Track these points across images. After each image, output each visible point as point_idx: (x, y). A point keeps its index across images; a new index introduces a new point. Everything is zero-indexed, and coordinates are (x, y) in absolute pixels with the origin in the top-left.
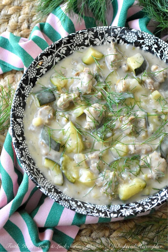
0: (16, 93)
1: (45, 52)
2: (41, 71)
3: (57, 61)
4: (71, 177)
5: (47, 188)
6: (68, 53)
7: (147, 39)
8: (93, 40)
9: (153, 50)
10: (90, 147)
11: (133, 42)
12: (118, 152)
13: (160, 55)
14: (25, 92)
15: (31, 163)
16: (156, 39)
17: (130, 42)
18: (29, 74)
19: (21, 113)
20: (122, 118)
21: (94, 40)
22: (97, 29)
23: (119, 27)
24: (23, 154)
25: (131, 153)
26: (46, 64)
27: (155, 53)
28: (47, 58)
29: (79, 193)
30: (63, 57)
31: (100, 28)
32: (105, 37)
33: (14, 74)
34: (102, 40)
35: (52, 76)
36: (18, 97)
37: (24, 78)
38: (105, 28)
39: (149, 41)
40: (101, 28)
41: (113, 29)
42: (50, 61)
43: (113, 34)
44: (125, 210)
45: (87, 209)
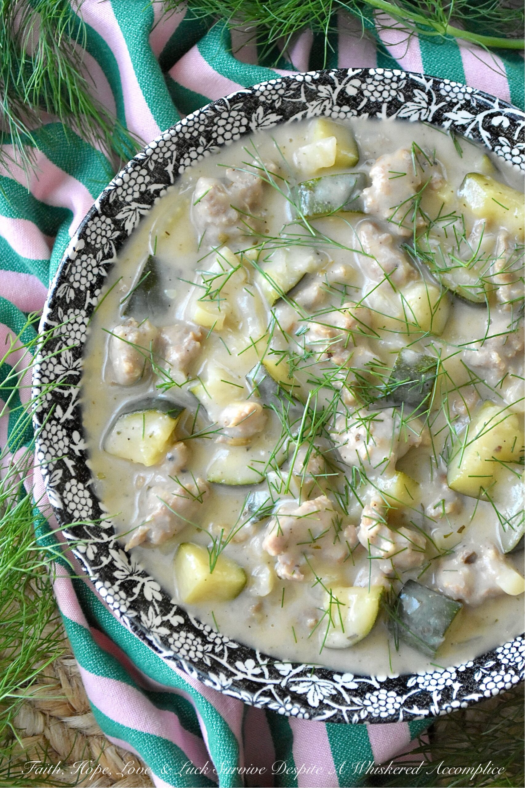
1: (299, 709)
2: (354, 686)
3: (289, 667)
6: (243, 652)
7: (57, 449)
8: (159, 606)
9: (72, 414)
12: (436, 308)
14: (449, 682)
18: (393, 708)
21: (156, 605)
22: (123, 609)
23: (78, 550)
26: (323, 687)
27: (75, 404)
28: (305, 694)
30: (263, 656)
31: (116, 605)
32: (127, 576)
34: (139, 582)
35: (348, 642)
36: (482, 687)
37: (416, 710)
38: (107, 589)
39: (59, 440)
40: (115, 600)
41: (92, 564)
42: (305, 681)
43: (103, 558)
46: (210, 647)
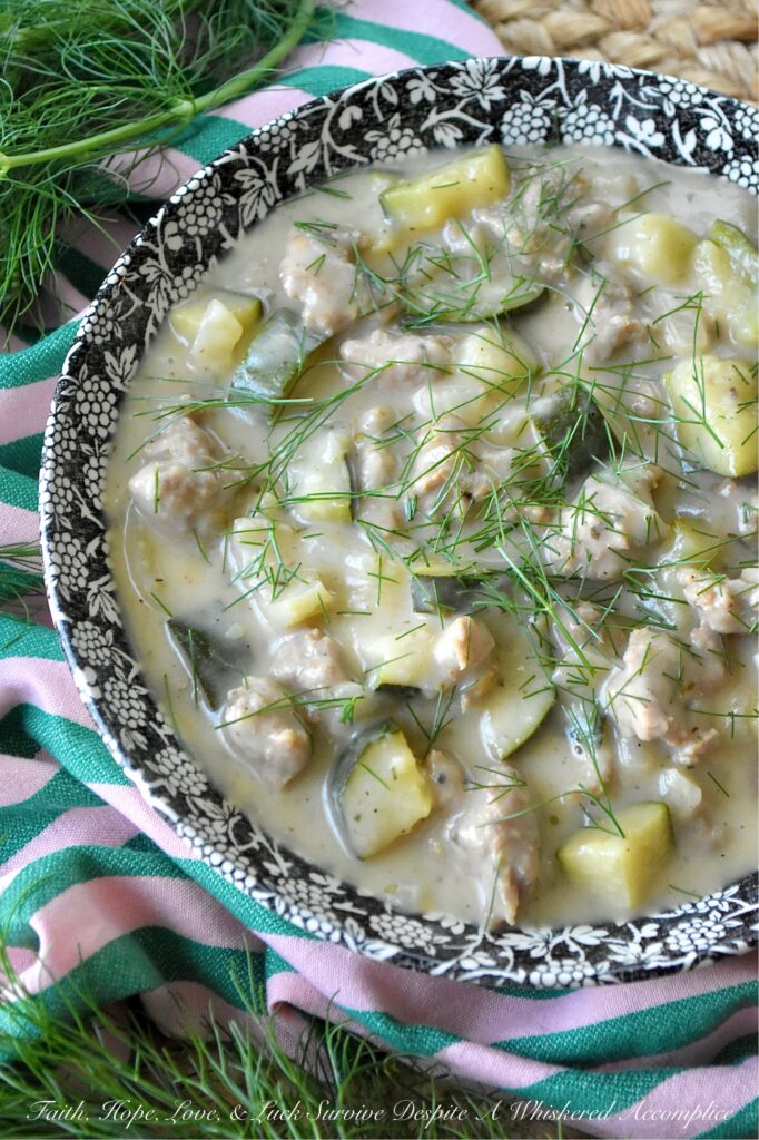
7: (318, 903)
8: (615, 938)
9: (286, 861)
11: (392, 916)
13: (251, 834)
17: (409, 920)
23: (470, 971)
27: (276, 849)
32: (546, 947)
34: (564, 941)
38: (548, 972)
39: (308, 894)
44: (487, 98)
45: (655, 103)
46: (715, 913)
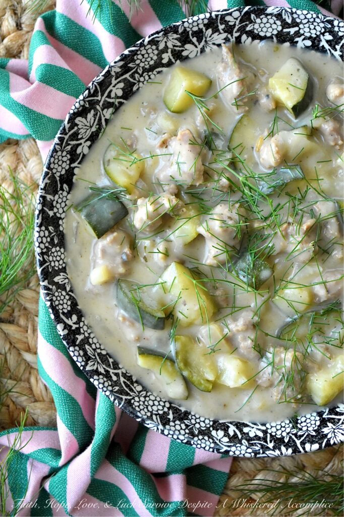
0: (37, 221)
1: (78, 109)
2: (79, 151)
3: (108, 116)
4: (202, 382)
5: (158, 416)
6: (129, 93)
7: (305, 25)
8: (179, 50)
9: (323, 46)
10: (227, 305)
11: (273, 34)
12: (290, 305)
13: (341, 54)
14: (55, 210)
15: (109, 366)
16: (327, 21)
17: (265, 35)
18: (54, 168)
19: (58, 261)
20: (286, 229)
21: (181, 49)
22: (186, 25)
23: (235, 11)
24: (88, 355)
25: (319, 300)
26: (86, 132)
27: (328, 50)
28: (86, 118)
29: (225, 405)
30: (121, 104)
31: (190, 21)
32: (206, 38)
33: (15, 146)
34: (199, 44)
35: (107, 159)
36: (43, 228)
37: (47, 181)
38: (203, 19)
39: (310, 29)
40: (194, 21)
41: (223, 17)
42: (94, 122)
43: (223, 26)
44: (331, 428)
45: (252, 444)
46: (140, 72)
